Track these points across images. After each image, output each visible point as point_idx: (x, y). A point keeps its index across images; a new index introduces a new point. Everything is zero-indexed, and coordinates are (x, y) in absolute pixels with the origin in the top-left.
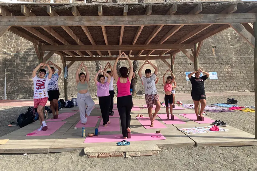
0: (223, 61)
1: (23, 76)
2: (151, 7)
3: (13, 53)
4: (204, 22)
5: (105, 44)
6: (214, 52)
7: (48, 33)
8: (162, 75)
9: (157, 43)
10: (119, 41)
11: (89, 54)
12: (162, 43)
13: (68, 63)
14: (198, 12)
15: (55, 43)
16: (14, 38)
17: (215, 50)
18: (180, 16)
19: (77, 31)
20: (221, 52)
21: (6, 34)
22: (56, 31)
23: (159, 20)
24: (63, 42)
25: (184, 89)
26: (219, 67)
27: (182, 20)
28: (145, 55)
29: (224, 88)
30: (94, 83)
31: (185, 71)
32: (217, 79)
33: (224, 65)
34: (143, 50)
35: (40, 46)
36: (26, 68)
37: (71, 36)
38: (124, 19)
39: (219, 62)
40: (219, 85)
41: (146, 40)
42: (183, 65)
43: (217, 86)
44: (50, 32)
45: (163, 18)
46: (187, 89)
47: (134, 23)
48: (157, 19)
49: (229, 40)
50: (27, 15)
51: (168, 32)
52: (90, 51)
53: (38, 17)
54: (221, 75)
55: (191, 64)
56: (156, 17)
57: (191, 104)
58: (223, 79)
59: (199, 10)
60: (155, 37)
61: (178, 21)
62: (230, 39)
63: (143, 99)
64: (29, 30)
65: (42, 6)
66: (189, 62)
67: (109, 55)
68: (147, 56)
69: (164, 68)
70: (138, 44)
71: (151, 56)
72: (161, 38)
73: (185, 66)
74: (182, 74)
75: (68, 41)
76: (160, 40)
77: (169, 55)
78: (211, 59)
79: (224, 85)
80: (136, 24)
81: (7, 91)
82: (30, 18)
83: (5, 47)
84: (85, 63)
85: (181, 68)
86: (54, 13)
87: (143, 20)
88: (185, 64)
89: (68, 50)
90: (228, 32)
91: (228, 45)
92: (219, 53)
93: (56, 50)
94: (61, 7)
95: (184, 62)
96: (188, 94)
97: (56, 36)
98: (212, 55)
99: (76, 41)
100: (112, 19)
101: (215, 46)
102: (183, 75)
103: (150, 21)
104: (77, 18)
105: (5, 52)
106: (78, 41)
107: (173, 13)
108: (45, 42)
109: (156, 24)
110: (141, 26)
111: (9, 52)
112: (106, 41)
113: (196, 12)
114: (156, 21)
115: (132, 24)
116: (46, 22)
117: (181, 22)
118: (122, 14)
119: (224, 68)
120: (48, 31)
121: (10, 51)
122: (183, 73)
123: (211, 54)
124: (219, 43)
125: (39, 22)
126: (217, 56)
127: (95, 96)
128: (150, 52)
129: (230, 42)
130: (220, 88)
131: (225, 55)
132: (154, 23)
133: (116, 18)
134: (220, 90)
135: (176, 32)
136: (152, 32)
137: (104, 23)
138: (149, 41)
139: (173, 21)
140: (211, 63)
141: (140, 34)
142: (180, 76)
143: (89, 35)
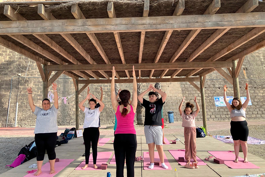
0: (257, 85)
1: (36, 101)
2: (183, 2)
3: (27, 77)
4: (260, 23)
5: (121, 62)
6: (245, 75)
7: (49, 46)
8: (187, 100)
9: (185, 61)
10: (138, 58)
11: (104, 76)
12: (192, 60)
13: (81, 86)
14: (252, 9)
15: (64, 62)
16: (30, 61)
17: (247, 73)
18: (224, 15)
19: (86, 45)
20: (253, 75)
21: (22, 57)
22: (60, 46)
23: (194, 22)
24: (71, 61)
25: (213, 116)
26: (253, 92)
27: (228, 21)
28: (169, 77)
29: (259, 116)
30: (112, 109)
31: (213, 96)
32: (251, 105)
33: (258, 88)
34: (168, 70)
35: (45, 65)
36: (39, 92)
37: (78, 51)
38: (144, 22)
39: (252, 85)
40: (254, 112)
41: (172, 57)
42: (211, 89)
43: (251, 113)
44: (52, 45)
45: (200, 18)
46: (217, 117)
47: (159, 26)
48: (191, 21)
49: (262, 62)
50: (14, 19)
51: (201, 45)
52: (105, 71)
53: (29, 22)
54: (256, 100)
55: (219, 88)
56: (189, 18)
57: (227, 137)
58: (258, 105)
59: (255, 4)
60: (183, 53)
61: (221, 23)
62: (263, 60)
63: (167, 129)
64: (24, 43)
65: (33, 6)
66: (217, 86)
67: (127, 77)
68: (171, 77)
69: (190, 92)
70: (161, 62)
71: (177, 77)
72: (191, 54)
73: (213, 90)
74: (210, 99)
75: (78, 60)
76: (190, 56)
77: (198, 76)
78: (243, 83)
79: (259, 112)
80: (161, 28)
81: (18, 117)
82: (18, 23)
83: (19, 70)
84: (103, 87)
85: (209, 92)
86: (49, 16)
87: (171, 22)
88: (213, 88)
89: (78, 70)
90: (260, 52)
91: (261, 67)
92: (252, 76)
93: (63, 70)
94: (57, 6)
95: (212, 86)
96: (218, 123)
97: (60, 52)
98: (244, 78)
99: (86, 59)
100: (127, 22)
101: (246, 68)
102: (211, 101)
103: (182, 23)
104: (80, 22)
105: (19, 76)
106: (88, 59)
107: (215, 10)
108: (51, 61)
109: (190, 27)
110: (168, 31)
111: (23, 76)
112: (123, 59)
113: (249, 8)
114: (189, 23)
115: (156, 29)
116: (39, 28)
117: (226, 23)
118: (141, 15)
119: (258, 92)
120: (48, 44)
121: (25, 74)
122: (212, 98)
123: (242, 76)
124: (250, 65)
125: (29, 28)
126: (249, 78)
127: (113, 124)
128: (175, 73)
129: (263, 63)
130: (255, 116)
131: (258, 78)
132: (187, 26)
133: (134, 20)
134: (256, 118)
135: (212, 45)
136: (180, 45)
137: (116, 28)
138: (176, 58)
139: (214, 23)
140: (242, 87)
141: (165, 49)
142: (208, 101)
143: (102, 51)
